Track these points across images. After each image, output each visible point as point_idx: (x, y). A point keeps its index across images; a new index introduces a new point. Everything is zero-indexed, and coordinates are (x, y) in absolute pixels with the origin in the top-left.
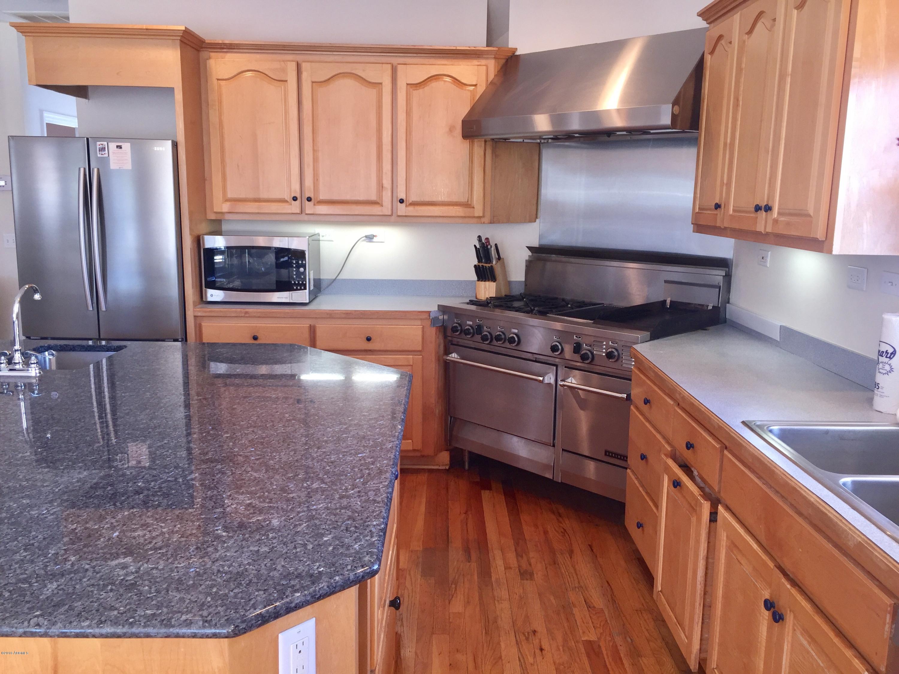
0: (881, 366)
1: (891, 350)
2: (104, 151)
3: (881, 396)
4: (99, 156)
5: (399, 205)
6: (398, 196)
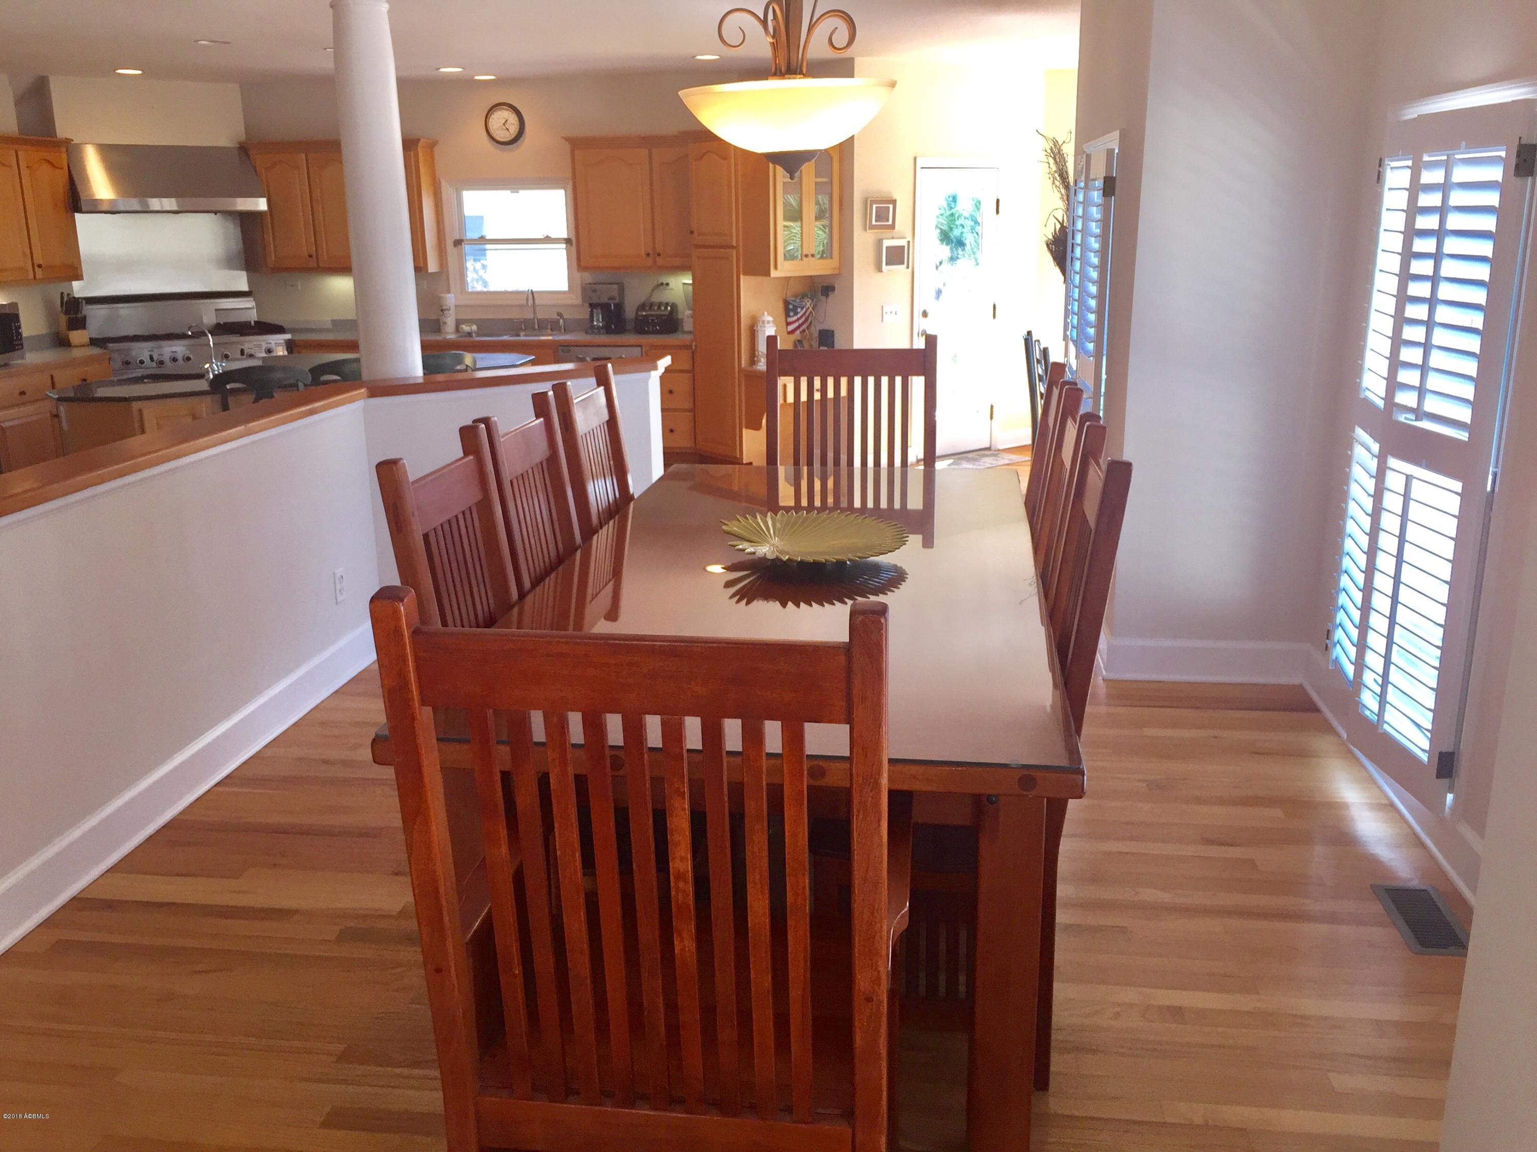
0: (446, 315)
1: (449, 308)
3: (448, 327)
5: (37, 269)
6: (36, 262)
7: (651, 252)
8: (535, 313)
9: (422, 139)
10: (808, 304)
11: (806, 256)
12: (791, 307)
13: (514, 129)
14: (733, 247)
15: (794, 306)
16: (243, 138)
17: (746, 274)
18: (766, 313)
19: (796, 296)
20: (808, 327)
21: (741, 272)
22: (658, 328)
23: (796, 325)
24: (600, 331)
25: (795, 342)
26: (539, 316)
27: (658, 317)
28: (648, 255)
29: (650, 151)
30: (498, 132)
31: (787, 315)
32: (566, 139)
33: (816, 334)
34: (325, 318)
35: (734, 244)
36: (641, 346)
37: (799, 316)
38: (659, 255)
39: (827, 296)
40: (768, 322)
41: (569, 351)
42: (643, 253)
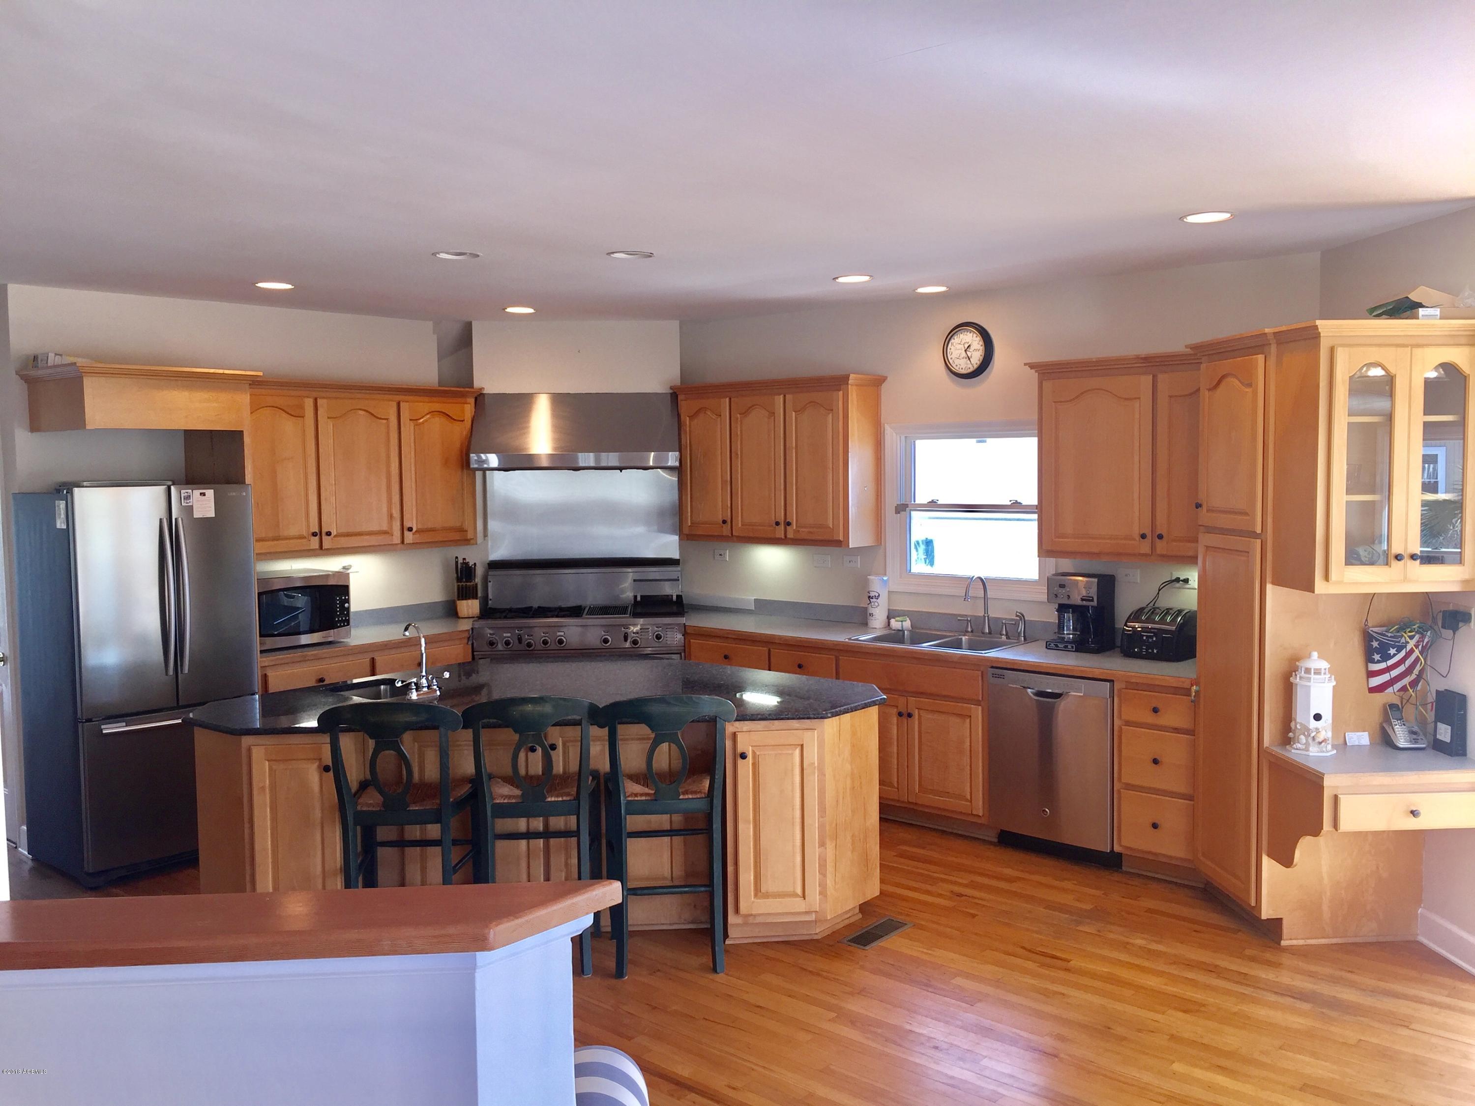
0: (873, 604)
1: (877, 595)
2: (190, 499)
3: (875, 620)
4: (185, 504)
5: (406, 533)
6: (407, 524)
7: (1148, 532)
8: (986, 609)
9: (852, 376)
10: (1411, 644)
11: (1398, 557)
12: (1375, 644)
13: (977, 357)
14: (1255, 535)
15: (1381, 644)
16: (678, 382)
17: (1277, 582)
18: (1315, 655)
19: (1388, 624)
20: (1414, 684)
21: (1269, 578)
22: (1155, 651)
23: (1385, 678)
24: (1066, 647)
25: (1384, 706)
26: (993, 614)
27: (1158, 632)
28: (1143, 536)
29: (1155, 377)
30: (957, 362)
31: (1369, 660)
32: (1032, 366)
33: (1432, 697)
34: (748, 597)
35: (1259, 531)
36: (1111, 681)
37: (1391, 662)
38: (1160, 537)
39: (1455, 629)
40: (1318, 672)
41: (1001, 676)
42: (1136, 533)
